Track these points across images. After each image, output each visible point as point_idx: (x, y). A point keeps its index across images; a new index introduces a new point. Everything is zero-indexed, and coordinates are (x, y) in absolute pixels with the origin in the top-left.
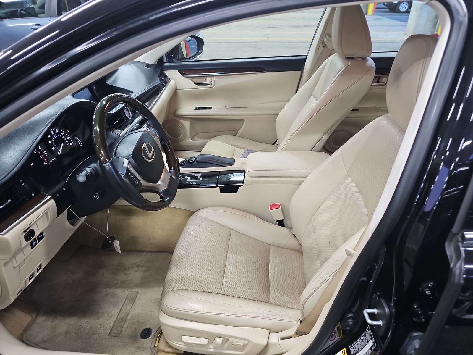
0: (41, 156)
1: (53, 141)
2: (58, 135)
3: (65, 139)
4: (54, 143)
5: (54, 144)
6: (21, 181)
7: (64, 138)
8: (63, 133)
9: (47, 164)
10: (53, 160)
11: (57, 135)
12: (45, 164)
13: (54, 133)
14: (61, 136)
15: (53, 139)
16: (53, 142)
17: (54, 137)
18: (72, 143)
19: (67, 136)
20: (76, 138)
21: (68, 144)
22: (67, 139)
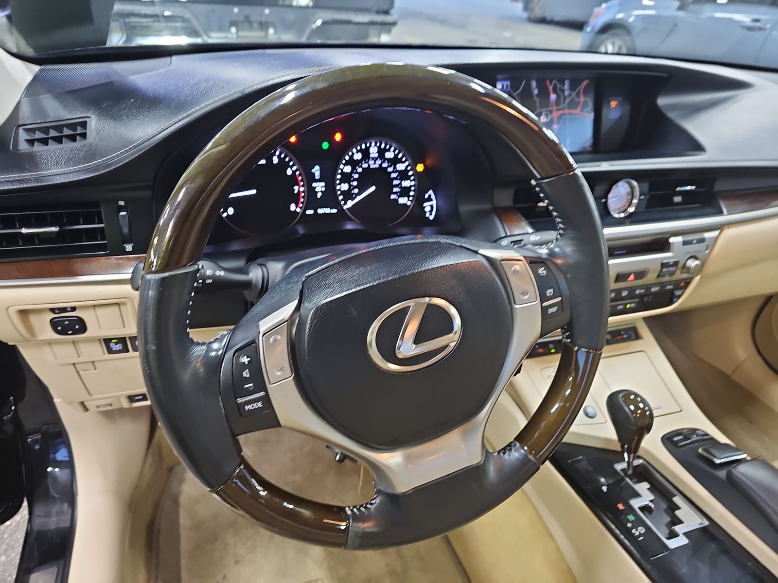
0: (296, 188)
1: (360, 170)
2: (385, 165)
3: (396, 182)
4: (356, 176)
5: (355, 180)
6: (122, 203)
7: (396, 179)
8: (401, 167)
9: (298, 210)
10: (327, 210)
11: (382, 163)
12: (293, 207)
13: (376, 155)
14: (390, 169)
15: (361, 167)
16: (357, 173)
17: (369, 165)
18: (406, 198)
19: (408, 178)
20: (431, 192)
21: (393, 197)
22: (400, 184)
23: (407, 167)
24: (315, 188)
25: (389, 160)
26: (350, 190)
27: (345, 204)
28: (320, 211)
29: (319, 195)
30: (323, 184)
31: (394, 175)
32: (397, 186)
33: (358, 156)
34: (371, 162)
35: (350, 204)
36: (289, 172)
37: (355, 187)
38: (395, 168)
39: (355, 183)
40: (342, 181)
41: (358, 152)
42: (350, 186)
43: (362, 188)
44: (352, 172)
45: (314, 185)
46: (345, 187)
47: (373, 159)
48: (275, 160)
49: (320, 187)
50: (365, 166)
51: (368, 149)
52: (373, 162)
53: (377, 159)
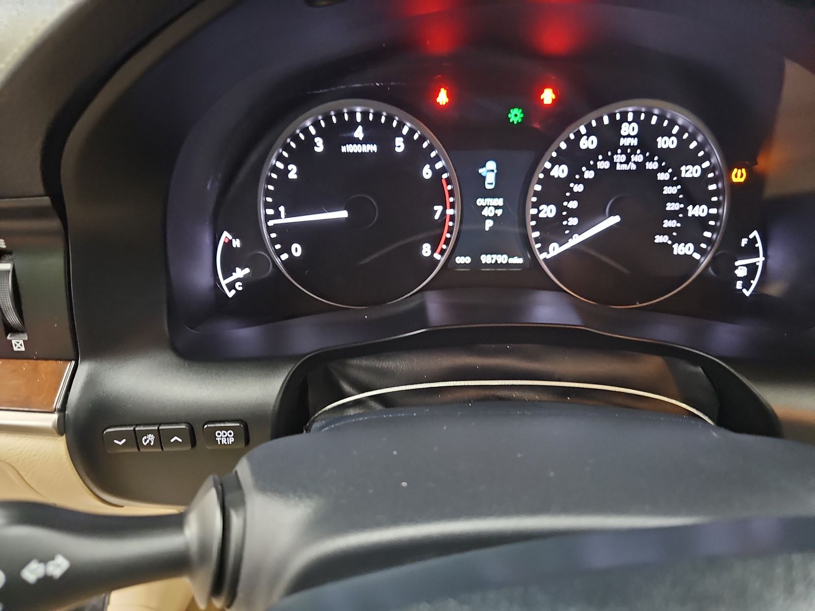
0: (439, 209)
1: (589, 174)
2: (652, 166)
3: (672, 207)
4: (578, 188)
5: (575, 196)
7: (673, 198)
8: (691, 172)
9: (438, 256)
10: (502, 259)
11: (646, 159)
12: (426, 250)
13: (635, 142)
14: (662, 176)
15: (594, 168)
16: (582, 181)
17: (613, 164)
18: (691, 246)
19: (703, 198)
20: (755, 234)
21: (659, 239)
22: (684, 211)
23: (705, 172)
24: (483, 207)
25: (665, 154)
26: (559, 217)
27: (544, 249)
28: (486, 259)
29: (489, 224)
30: (500, 202)
31: (668, 190)
32: (673, 215)
33: (589, 143)
34: (619, 158)
35: (555, 249)
36: (427, 172)
37: (572, 213)
38: (677, 172)
39: (573, 205)
40: (543, 199)
41: (590, 132)
42: (560, 209)
43: (587, 215)
44: (570, 178)
45: (480, 202)
46: (548, 211)
47: (624, 149)
48: (400, 145)
49: (491, 207)
50: (603, 165)
51: (616, 125)
52: (623, 158)
53: (634, 149)
